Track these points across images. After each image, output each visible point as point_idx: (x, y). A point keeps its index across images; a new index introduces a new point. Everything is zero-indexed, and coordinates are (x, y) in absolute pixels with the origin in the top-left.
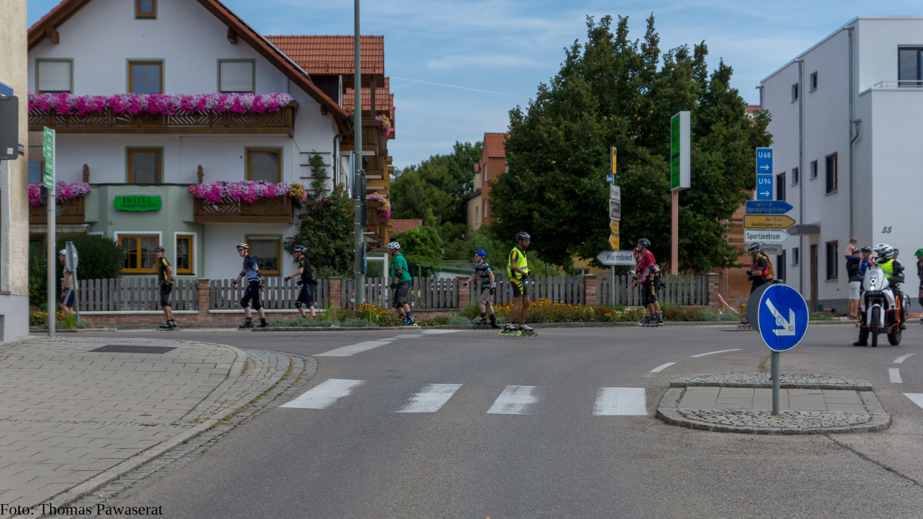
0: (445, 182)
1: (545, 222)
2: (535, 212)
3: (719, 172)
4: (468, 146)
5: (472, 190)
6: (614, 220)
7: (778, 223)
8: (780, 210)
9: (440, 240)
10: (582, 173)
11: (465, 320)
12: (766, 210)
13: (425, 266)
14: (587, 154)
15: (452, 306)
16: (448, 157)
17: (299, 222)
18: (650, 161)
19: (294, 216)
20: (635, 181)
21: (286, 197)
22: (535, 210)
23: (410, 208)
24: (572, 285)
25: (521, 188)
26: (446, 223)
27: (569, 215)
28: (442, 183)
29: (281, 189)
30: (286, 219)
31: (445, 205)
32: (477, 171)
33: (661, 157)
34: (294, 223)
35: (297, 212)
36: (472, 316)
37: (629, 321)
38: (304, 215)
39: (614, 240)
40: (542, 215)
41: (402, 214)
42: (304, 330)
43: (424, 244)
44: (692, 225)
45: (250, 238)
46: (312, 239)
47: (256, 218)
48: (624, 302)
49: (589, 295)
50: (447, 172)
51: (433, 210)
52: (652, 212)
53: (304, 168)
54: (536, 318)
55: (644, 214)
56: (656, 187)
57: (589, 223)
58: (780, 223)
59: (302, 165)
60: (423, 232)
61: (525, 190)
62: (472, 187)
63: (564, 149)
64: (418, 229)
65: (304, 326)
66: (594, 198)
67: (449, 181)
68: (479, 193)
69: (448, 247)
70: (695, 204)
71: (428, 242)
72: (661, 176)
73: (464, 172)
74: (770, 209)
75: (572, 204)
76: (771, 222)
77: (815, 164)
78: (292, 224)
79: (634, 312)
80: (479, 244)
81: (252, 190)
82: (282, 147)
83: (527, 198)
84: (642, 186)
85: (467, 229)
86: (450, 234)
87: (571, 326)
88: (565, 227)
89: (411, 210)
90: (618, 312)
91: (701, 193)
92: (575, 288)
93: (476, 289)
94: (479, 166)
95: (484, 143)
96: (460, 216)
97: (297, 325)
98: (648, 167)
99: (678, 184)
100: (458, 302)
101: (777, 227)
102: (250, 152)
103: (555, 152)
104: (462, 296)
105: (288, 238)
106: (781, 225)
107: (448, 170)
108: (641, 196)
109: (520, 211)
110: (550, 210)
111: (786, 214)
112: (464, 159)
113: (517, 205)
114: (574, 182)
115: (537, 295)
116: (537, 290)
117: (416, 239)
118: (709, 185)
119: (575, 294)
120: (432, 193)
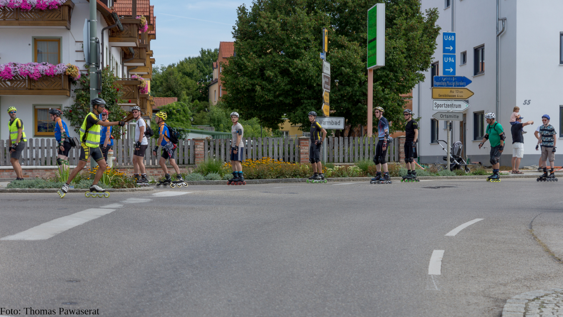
0: (195, 74)
1: (265, 95)
2: (257, 86)
3: (402, 55)
4: (209, 52)
5: (212, 80)
6: (326, 91)
7: (460, 94)
8: (461, 84)
9: (189, 111)
10: (295, 56)
11: (199, 177)
12: (450, 84)
13: (179, 129)
14: (299, 41)
15: (189, 164)
16: (197, 58)
17: (75, 95)
18: (347, 46)
19: (71, 91)
20: (337, 62)
21: (64, 75)
22: (257, 84)
23: (171, 90)
24: (289, 145)
25: (246, 68)
26: (195, 101)
27: (284, 89)
28: (192, 75)
29: (60, 69)
30: (63, 92)
31: (194, 89)
32: (215, 67)
33: (357, 43)
34: (71, 96)
35: (73, 87)
36: (205, 173)
37: (339, 176)
38: (78, 90)
39: (325, 108)
40: (263, 89)
41: (165, 94)
42: (40, 192)
43: (178, 114)
44: (381, 98)
45: (37, 107)
46: (85, 108)
47: (40, 91)
48: (331, 160)
49: (303, 154)
50: (196, 68)
51: (187, 92)
52: (349, 87)
53: (79, 53)
54: (260, 175)
55: (343, 89)
56: (353, 66)
57: (299, 96)
58: (461, 94)
59: (76, 51)
60: (178, 106)
61: (250, 69)
62: (212, 77)
63: (280, 37)
64: (174, 104)
65: (40, 187)
66: (304, 75)
67: (197, 73)
68: (216, 81)
69: (196, 116)
70: (383, 81)
71: (181, 113)
72: (356, 58)
73: (207, 68)
74: (453, 83)
75: (286, 80)
76: (455, 94)
77: (464, 55)
78: (70, 96)
79: (342, 169)
80: (216, 114)
81: (37, 69)
82: (62, 37)
83: (251, 75)
84: (342, 66)
85: (208, 104)
86: (197, 108)
87: (290, 182)
88: (281, 98)
89: (171, 92)
90: (329, 169)
91: (388, 73)
92: (292, 148)
93: (209, 149)
94: (217, 64)
95: (219, 49)
96: (204, 97)
97: (33, 186)
98: (347, 50)
99: (375, 63)
100: (194, 159)
101: (459, 98)
102: (36, 41)
103: (273, 40)
104: (198, 155)
105: (67, 107)
106: (462, 96)
107: (196, 66)
108: (341, 74)
109: (245, 85)
110: (269, 84)
111: (466, 87)
112: (207, 60)
113: (243, 81)
114: (288, 63)
115: (260, 154)
116: (260, 150)
117: (173, 110)
118: (395, 66)
119: (292, 153)
120: (186, 81)
